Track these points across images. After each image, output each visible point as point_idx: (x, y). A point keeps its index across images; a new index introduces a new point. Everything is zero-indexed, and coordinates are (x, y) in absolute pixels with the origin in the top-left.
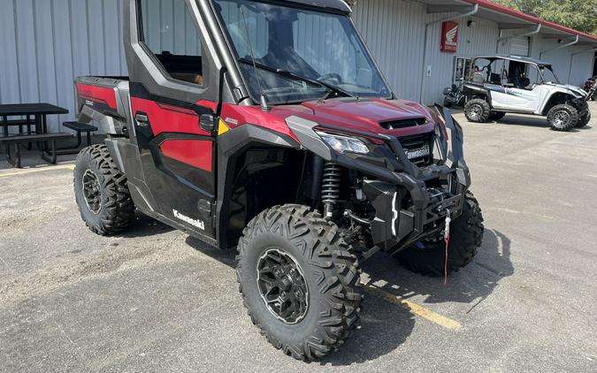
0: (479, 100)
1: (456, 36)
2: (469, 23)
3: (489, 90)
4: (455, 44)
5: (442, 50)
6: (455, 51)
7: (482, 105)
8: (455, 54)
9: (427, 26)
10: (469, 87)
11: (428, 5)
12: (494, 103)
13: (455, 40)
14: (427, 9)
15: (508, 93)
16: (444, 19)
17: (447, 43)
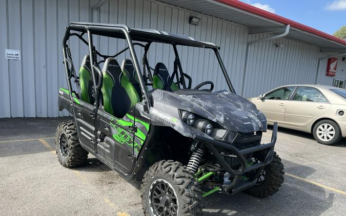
1: (336, 67)
2: (344, 59)
4: (335, 71)
5: (327, 75)
6: (334, 76)
8: (334, 77)
9: (319, 60)
11: (321, 47)
13: (335, 69)
14: (321, 50)
16: (329, 56)
17: (330, 70)
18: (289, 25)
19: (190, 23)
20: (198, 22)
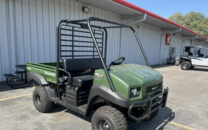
0: (186, 62)
1: (170, 39)
2: (174, 34)
3: (191, 58)
4: (170, 42)
5: (166, 44)
7: (188, 64)
8: (169, 46)
10: (183, 57)
12: (193, 63)
13: (170, 40)
14: (162, 29)
15: (198, 59)
16: (167, 33)
17: (168, 42)
18: (146, 14)
19: (83, 11)
20: (88, 11)
